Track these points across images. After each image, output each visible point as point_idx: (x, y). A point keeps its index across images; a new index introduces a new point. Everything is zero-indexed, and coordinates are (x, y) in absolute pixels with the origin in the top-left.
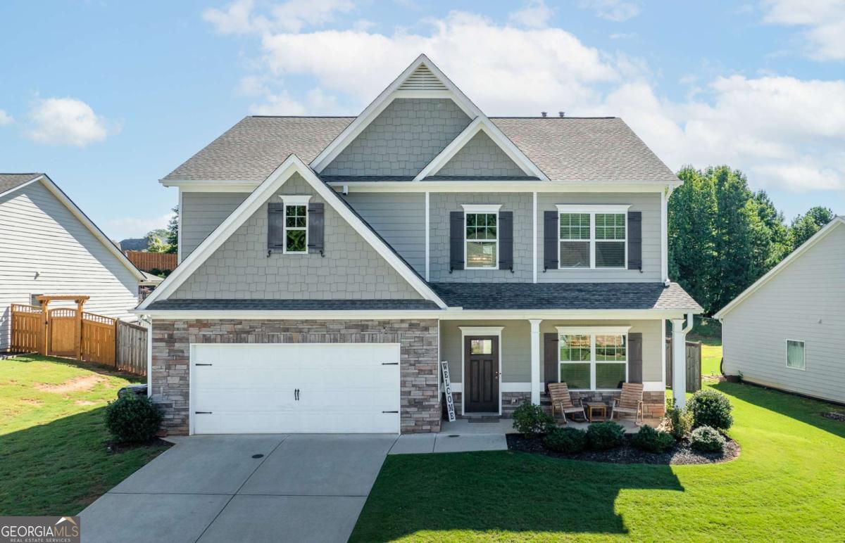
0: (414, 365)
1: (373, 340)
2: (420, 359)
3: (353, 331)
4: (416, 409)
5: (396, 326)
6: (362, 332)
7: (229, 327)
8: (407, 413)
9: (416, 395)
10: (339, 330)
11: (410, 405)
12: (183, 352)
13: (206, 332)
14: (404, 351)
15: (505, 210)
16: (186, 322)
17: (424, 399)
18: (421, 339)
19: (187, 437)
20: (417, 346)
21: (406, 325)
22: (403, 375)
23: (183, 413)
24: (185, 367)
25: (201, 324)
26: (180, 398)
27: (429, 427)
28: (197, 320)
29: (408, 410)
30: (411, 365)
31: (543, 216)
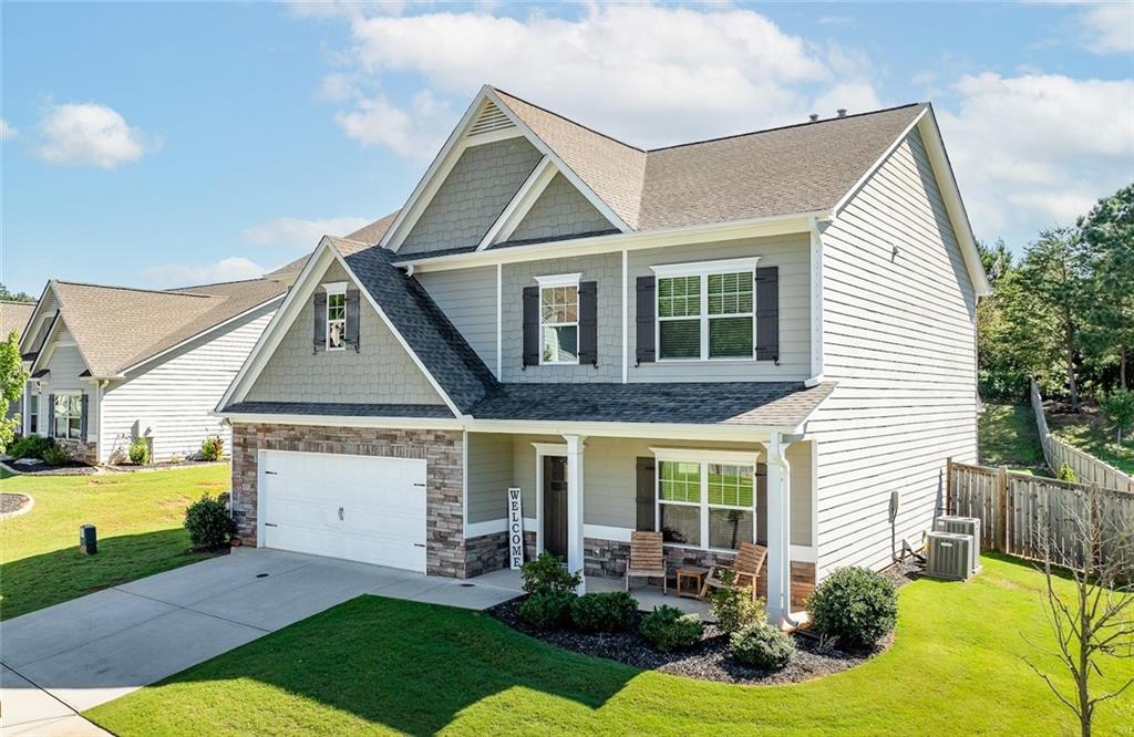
0: (439, 489)
1: (401, 455)
2: (446, 481)
3: (383, 442)
4: (441, 546)
5: (423, 438)
6: (389, 443)
7: (284, 433)
8: (433, 548)
9: (442, 527)
10: (370, 441)
11: (436, 540)
12: (252, 457)
13: (269, 437)
14: (430, 471)
15: (588, 281)
16: (256, 426)
17: (449, 533)
18: (447, 456)
19: (254, 549)
20: (443, 465)
21: (432, 437)
22: (429, 501)
23: (252, 523)
24: (254, 474)
25: (267, 429)
26: (249, 506)
27: (453, 570)
28: (263, 424)
29: (434, 545)
30: (436, 488)
31: (635, 284)
